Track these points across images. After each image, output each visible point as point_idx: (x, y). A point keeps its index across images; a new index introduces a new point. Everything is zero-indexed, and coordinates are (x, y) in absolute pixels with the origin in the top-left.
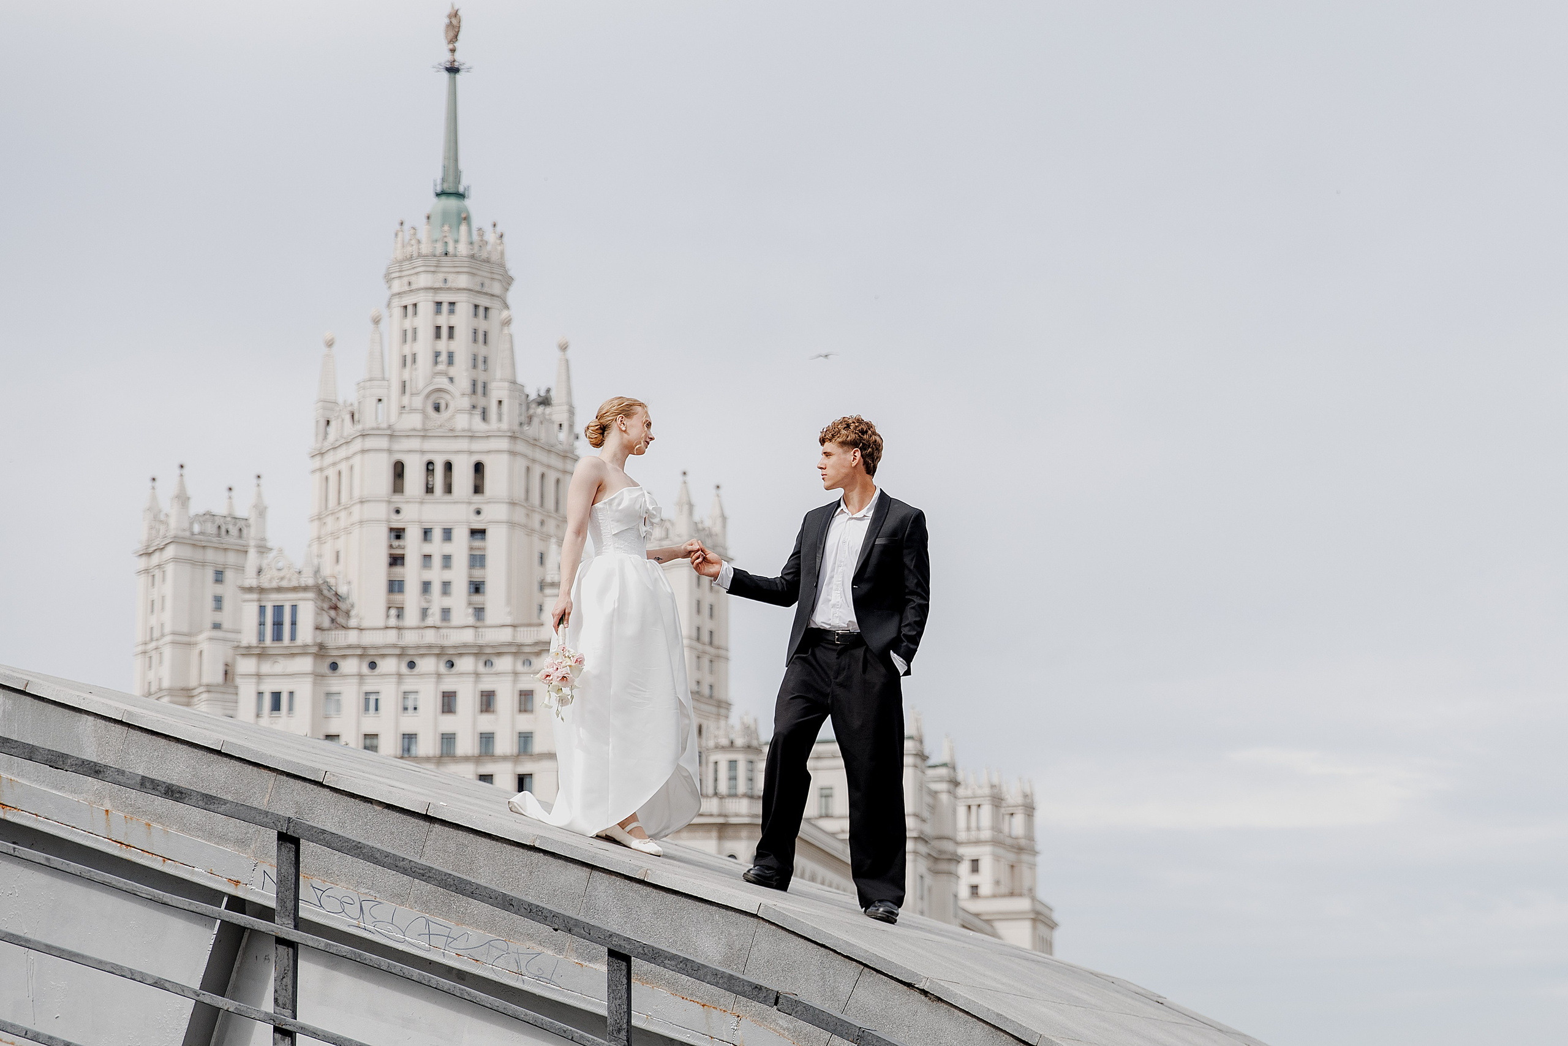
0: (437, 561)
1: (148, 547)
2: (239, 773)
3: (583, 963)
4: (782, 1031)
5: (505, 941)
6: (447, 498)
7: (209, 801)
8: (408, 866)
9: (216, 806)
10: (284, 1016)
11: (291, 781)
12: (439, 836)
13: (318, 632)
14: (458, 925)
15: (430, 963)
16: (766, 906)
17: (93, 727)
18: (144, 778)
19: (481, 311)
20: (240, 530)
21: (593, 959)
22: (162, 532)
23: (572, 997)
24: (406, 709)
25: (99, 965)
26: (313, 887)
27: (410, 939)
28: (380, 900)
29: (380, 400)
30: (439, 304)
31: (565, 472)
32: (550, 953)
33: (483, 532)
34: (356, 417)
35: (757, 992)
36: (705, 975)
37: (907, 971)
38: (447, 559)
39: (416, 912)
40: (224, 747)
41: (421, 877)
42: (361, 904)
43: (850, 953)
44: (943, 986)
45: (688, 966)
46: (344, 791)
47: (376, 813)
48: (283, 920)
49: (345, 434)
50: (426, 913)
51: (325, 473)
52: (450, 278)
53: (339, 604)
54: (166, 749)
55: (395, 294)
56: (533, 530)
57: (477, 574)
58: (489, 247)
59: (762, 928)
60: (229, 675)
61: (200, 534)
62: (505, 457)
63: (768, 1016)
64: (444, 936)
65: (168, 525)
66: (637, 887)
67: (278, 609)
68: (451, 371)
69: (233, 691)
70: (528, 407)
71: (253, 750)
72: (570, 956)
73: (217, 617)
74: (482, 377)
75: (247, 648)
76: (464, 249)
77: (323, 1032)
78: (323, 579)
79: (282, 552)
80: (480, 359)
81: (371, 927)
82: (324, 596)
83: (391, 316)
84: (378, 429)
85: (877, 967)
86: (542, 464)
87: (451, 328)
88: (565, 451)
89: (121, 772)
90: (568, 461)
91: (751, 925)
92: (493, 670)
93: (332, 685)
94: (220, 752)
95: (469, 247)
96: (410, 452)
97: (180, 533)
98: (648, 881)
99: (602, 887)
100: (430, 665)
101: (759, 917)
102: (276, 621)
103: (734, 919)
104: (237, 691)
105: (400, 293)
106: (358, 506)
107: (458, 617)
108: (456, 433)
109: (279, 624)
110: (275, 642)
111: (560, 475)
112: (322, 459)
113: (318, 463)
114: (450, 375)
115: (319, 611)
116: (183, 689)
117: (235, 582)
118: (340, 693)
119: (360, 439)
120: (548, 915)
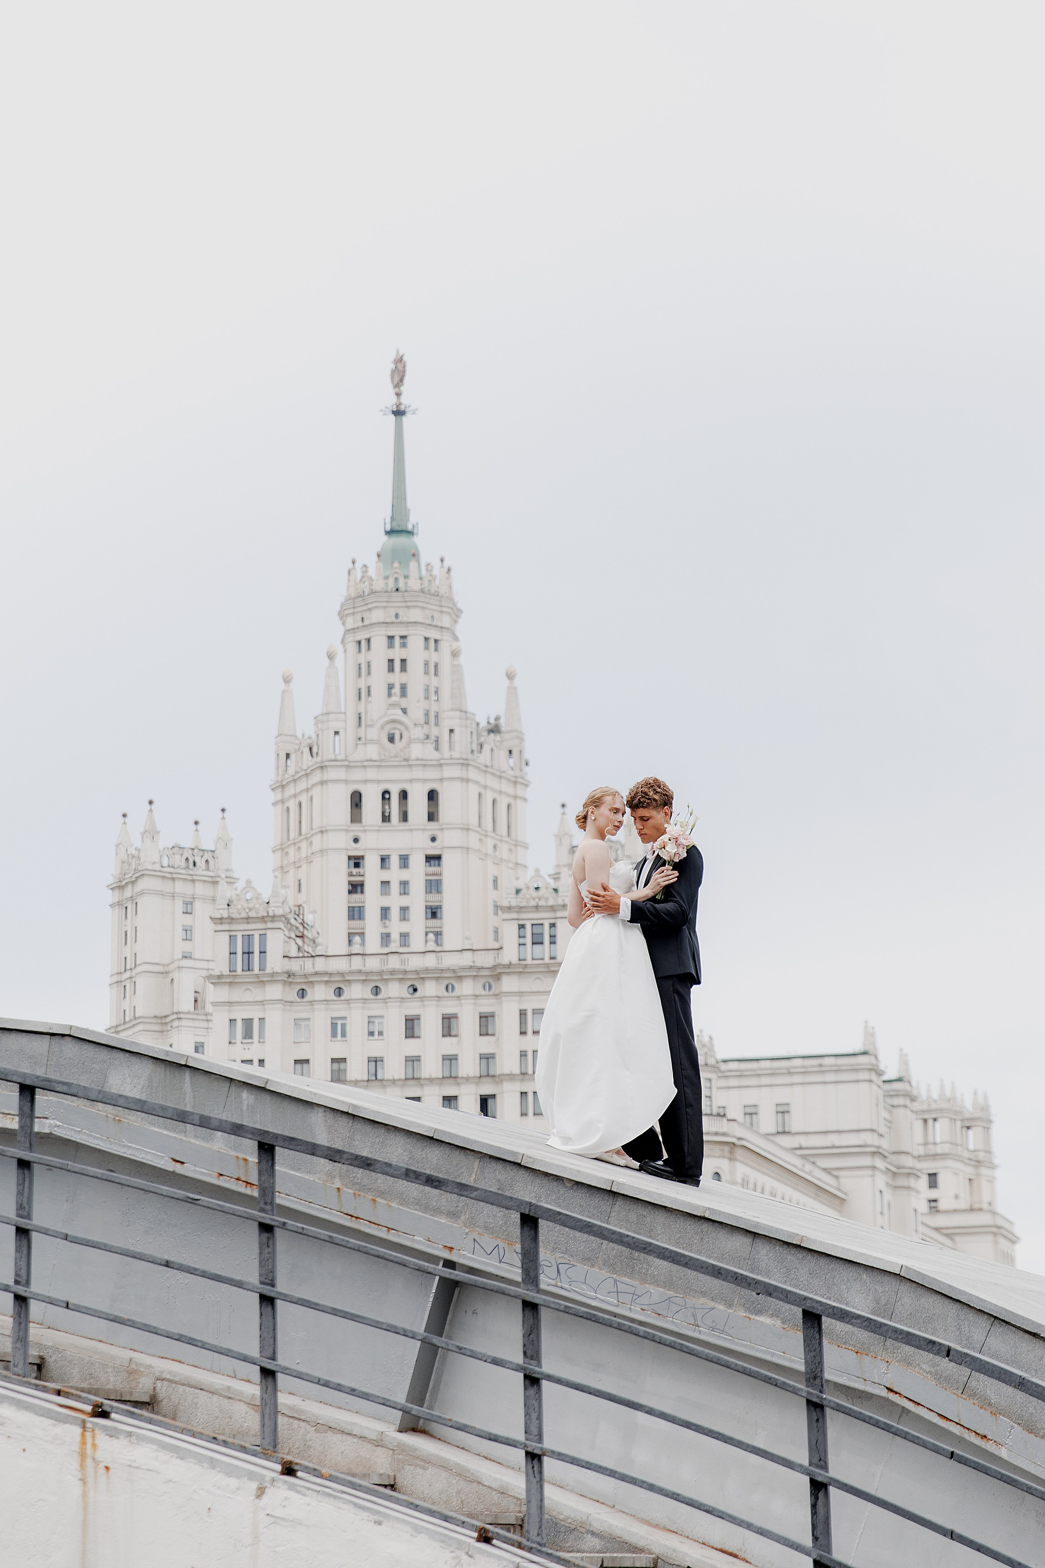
0: (395, 887)
2: (449, 1155)
3: (749, 1316)
5: (683, 1298)
6: (404, 826)
8: (631, 1242)
10: (532, 1365)
11: (493, 1164)
12: (622, 1208)
13: (286, 960)
14: (641, 1284)
16: (907, 1267)
17: (324, 1119)
20: (206, 861)
21: (759, 1312)
23: (742, 1345)
24: (371, 1034)
26: (517, 1253)
27: (601, 1297)
28: (575, 1264)
29: (336, 733)
30: (391, 638)
31: (515, 797)
32: (721, 1307)
33: (438, 858)
34: (314, 749)
35: (929, 1345)
37: (1033, 1323)
38: (404, 884)
39: (605, 1273)
40: (435, 1134)
42: (558, 1267)
43: (982, 1307)
46: (539, 1170)
47: (567, 1189)
48: (529, 1286)
49: (304, 767)
50: (613, 1274)
51: (286, 805)
52: (401, 612)
53: (306, 933)
54: (386, 1136)
55: (349, 630)
56: (486, 855)
57: (434, 900)
58: (437, 582)
59: (905, 1285)
60: (199, 1002)
61: (169, 866)
62: (458, 784)
63: (913, 1361)
64: (630, 1293)
65: (139, 859)
66: (793, 1251)
67: (248, 938)
68: (404, 703)
69: (204, 1018)
70: (479, 735)
71: (460, 1136)
72: (739, 1310)
73: (187, 947)
74: (434, 707)
75: (219, 977)
76: (414, 584)
77: (566, 1379)
78: (290, 908)
79: (249, 882)
80: (432, 690)
81: (567, 1286)
82: (291, 925)
83: (345, 651)
84: (336, 760)
85: (1007, 1319)
86: (493, 790)
87: (403, 661)
88: (516, 777)
89: (389, 1165)
90: (518, 786)
91: (894, 1283)
92: (454, 994)
93: (301, 1011)
94: (432, 1138)
95: (419, 582)
96: (365, 782)
97: (151, 867)
98: (804, 1246)
99: (764, 1251)
100: (393, 990)
101: (902, 1276)
102: (247, 951)
103: (880, 1277)
104: (209, 1018)
105: (353, 629)
106: (319, 835)
107: (417, 942)
108: (411, 763)
109: (248, 953)
110: (245, 971)
111: (512, 801)
112: (283, 791)
113: (279, 796)
114: (403, 706)
115: (287, 939)
116: (155, 1017)
117: (203, 912)
118: (308, 1019)
119: (319, 771)
120: (751, 1282)
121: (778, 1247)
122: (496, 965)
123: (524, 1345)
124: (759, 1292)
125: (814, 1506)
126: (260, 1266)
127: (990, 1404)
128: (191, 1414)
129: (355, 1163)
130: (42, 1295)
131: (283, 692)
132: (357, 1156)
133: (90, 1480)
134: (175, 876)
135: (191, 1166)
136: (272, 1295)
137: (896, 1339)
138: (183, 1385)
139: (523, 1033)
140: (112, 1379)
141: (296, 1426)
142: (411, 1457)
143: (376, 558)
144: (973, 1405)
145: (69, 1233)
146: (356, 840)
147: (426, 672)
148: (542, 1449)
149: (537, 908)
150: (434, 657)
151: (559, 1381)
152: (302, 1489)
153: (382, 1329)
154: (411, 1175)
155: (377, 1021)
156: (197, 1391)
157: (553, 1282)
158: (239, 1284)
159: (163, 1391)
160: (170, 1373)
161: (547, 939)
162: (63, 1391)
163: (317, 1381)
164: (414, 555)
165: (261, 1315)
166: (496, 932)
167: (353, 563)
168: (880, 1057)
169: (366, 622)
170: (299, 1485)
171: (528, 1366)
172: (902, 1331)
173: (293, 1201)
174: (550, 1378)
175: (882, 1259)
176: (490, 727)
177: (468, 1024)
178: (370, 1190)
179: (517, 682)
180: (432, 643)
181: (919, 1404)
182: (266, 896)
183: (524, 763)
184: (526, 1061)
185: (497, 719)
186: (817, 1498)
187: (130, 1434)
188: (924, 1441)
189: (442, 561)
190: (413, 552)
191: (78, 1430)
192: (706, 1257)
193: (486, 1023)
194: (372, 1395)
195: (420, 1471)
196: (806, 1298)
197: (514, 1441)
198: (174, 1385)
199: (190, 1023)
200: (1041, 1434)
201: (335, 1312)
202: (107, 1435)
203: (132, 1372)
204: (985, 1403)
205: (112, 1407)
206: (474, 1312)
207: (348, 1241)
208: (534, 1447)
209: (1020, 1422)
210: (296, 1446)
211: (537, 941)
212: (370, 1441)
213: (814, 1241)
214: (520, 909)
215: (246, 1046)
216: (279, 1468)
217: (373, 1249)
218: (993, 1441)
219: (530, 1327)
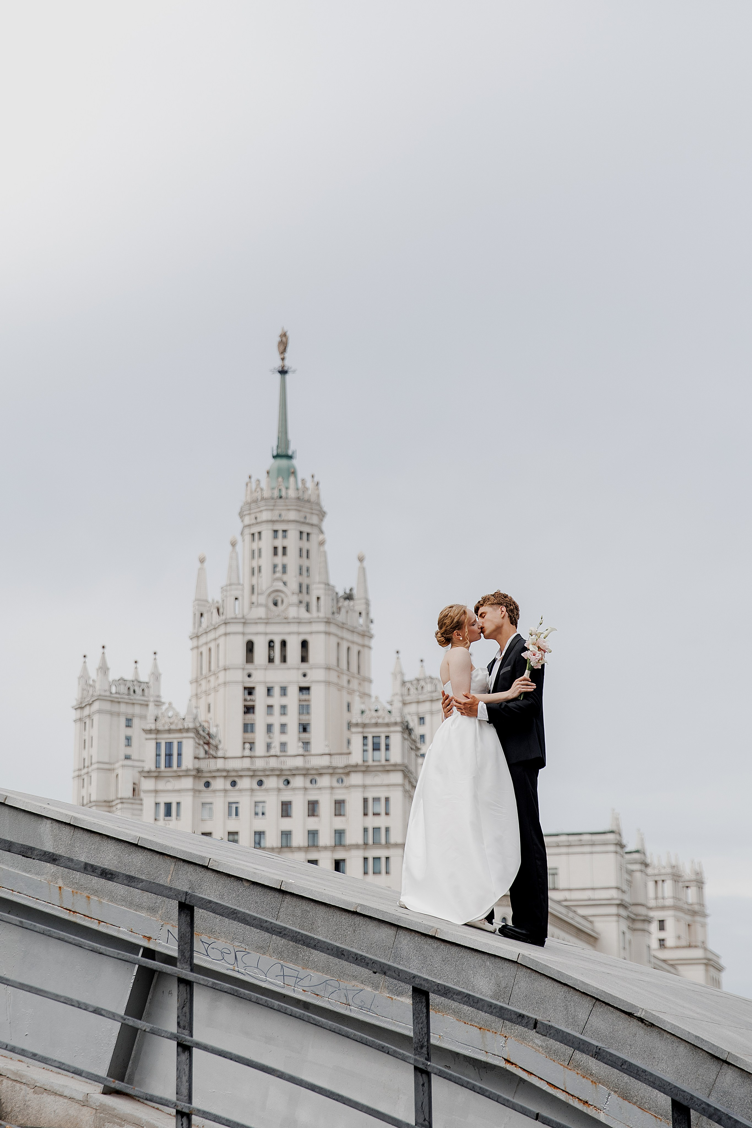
0: (277, 710)
1: (81, 703)
2: (150, 860)
3: (393, 997)
4: (538, 1048)
5: (337, 981)
6: (283, 665)
7: (130, 880)
8: (269, 927)
9: (136, 883)
10: (185, 1035)
11: (186, 866)
12: (289, 904)
13: (197, 760)
14: (303, 969)
15: (284, 997)
16: (523, 955)
17: (50, 828)
18: (86, 864)
19: (305, 536)
20: (143, 690)
21: (400, 994)
22: (91, 693)
24: (256, 814)
25: (56, 998)
26: (202, 942)
27: (270, 979)
28: (250, 952)
29: (236, 599)
30: (276, 531)
31: (364, 646)
32: (369, 989)
33: (308, 689)
34: (221, 611)
35: (520, 1019)
36: (483, 1006)
37: (628, 1004)
38: (284, 707)
39: (274, 960)
40: (138, 841)
41: (279, 934)
42: (235, 954)
43: (586, 990)
44: (655, 1015)
45: (470, 999)
46: (222, 872)
47: (245, 888)
48: (183, 965)
49: (214, 623)
50: (281, 960)
51: (200, 650)
52: (283, 514)
53: (211, 741)
54: (100, 843)
55: (246, 526)
56: (343, 687)
57: (305, 719)
58: (309, 492)
59: (521, 971)
60: (136, 791)
61: (116, 693)
62: (322, 636)
63: (527, 1036)
64: (294, 977)
65: (95, 688)
66: (430, 941)
67: (170, 745)
68: (285, 578)
69: (139, 802)
70: (338, 601)
71: (159, 844)
72: (384, 992)
73: (128, 751)
74: (306, 581)
75: (149, 772)
76: (292, 494)
77: (211, 1046)
78: (200, 723)
79: (171, 705)
80: (305, 569)
81: (243, 971)
82: (201, 735)
83: (244, 541)
84: (236, 618)
85: (606, 1001)
86: (348, 641)
87: (284, 548)
88: (365, 631)
89: (71, 860)
90: (366, 638)
91: (513, 969)
92: (317, 786)
93: (207, 797)
94: (137, 845)
95: (296, 492)
96: (257, 634)
97: (103, 694)
98: (438, 937)
99: (405, 941)
100: (273, 782)
101: (519, 963)
102: (168, 753)
103: (501, 964)
104: (143, 802)
105: (249, 525)
106: (223, 672)
107: (292, 749)
108: (289, 621)
109: (170, 755)
110: (167, 768)
111: (360, 648)
112: (199, 640)
113: (195, 643)
114: (284, 580)
115: (198, 745)
116: (104, 801)
117: (139, 726)
118: (211, 803)
119: (223, 626)
120: (369, 962)
121: (417, 939)
122: (347, 766)
123: (178, 1017)
124: (375, 971)
127: (592, 1076)
129: (45, 859)
131: (200, 569)
132: (45, 852)
134: (121, 700)
139: (366, 814)
141: (18, 1088)
142: (111, 1116)
144: (576, 1075)
147: (301, 556)
148: (191, 1108)
149: (376, 725)
150: (306, 545)
151: (208, 1049)
153: (60, 1002)
154: (89, 868)
155: (261, 805)
161: (383, 747)
164: (293, 473)
166: (348, 741)
167: (250, 478)
168: (624, 835)
169: (258, 520)
171: (182, 1035)
173: (23, 898)
174: (201, 1046)
176: (346, 596)
177: (327, 807)
178: (86, 889)
179: (365, 563)
181: (531, 1074)
182: (183, 714)
183: (370, 622)
184: (368, 835)
185: (351, 590)
188: (514, 1103)
189: (313, 477)
190: (292, 470)
193: (339, 806)
194: (50, 1059)
196: (415, 978)
197: (167, 1100)
199: (130, 806)
200: (634, 1100)
204: (588, 1074)
206: (170, 993)
207: (35, 926)
208: (184, 1106)
209: (616, 1090)
210: (17, 1105)
211: (376, 748)
212: (77, 1101)
214: (365, 725)
217: (55, 932)
218: (593, 1107)
219: (183, 1001)
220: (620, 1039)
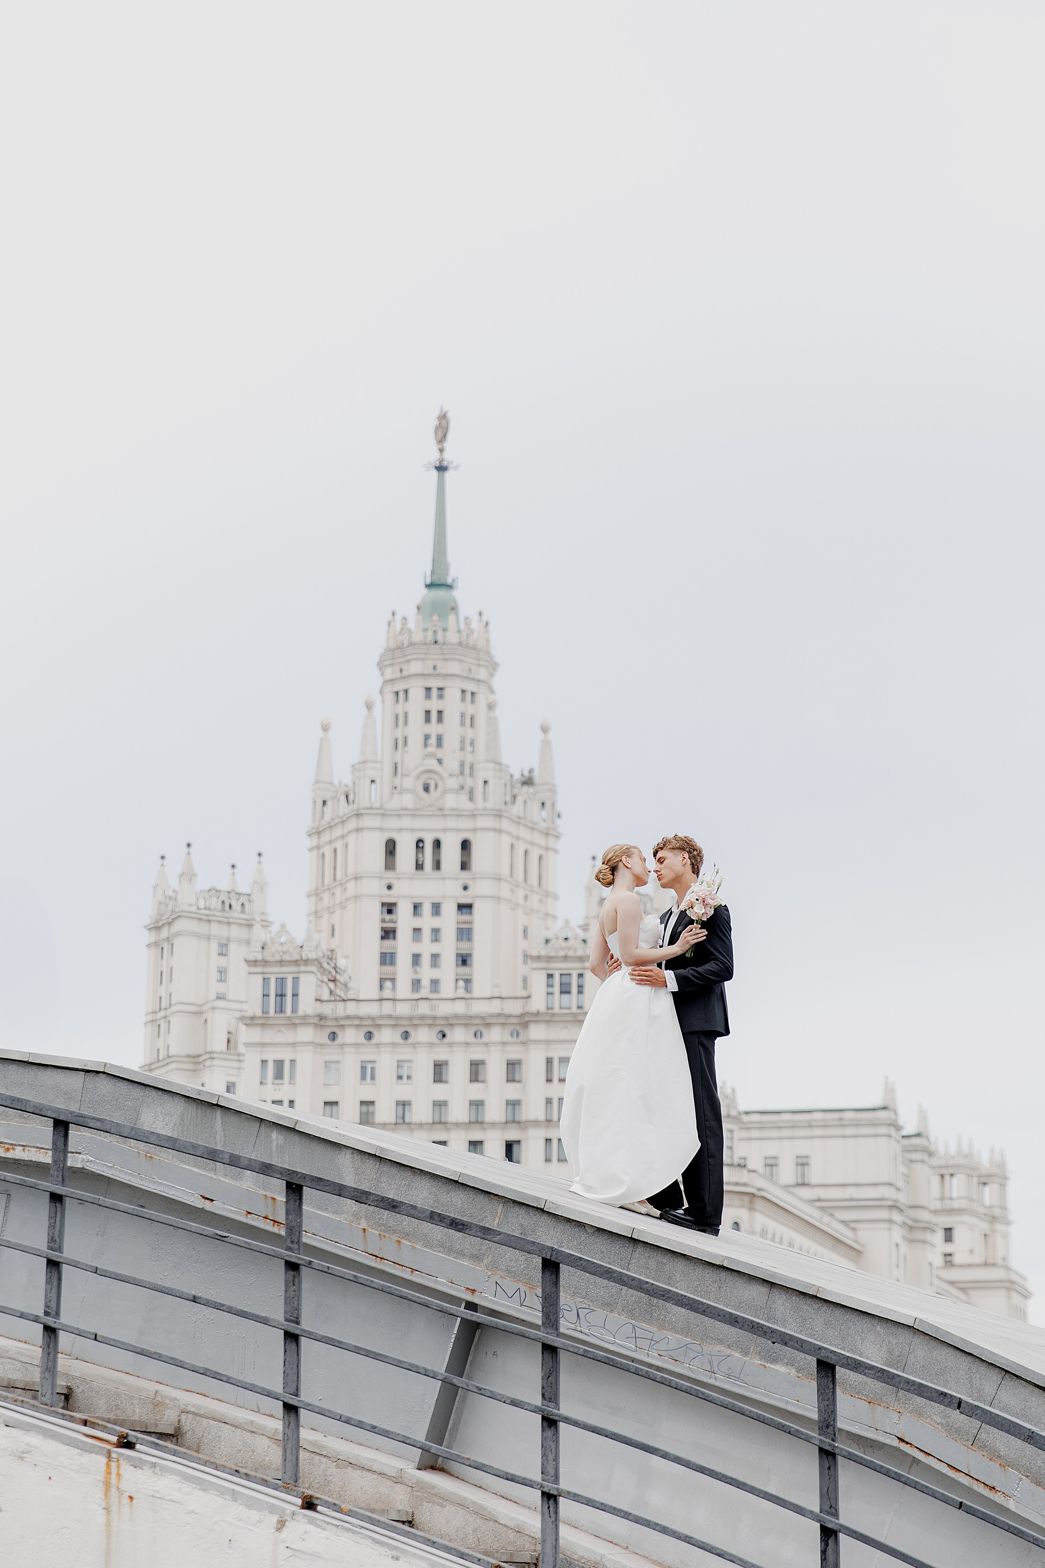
0: (426, 934)
1: (157, 921)
2: (473, 1200)
3: (765, 1364)
4: (936, 1426)
5: (700, 1344)
6: (437, 874)
8: (650, 1288)
9: (492, 1236)
10: (550, 1408)
11: (517, 1208)
12: (642, 1255)
13: (318, 1003)
14: (659, 1330)
16: (921, 1319)
17: (351, 1160)
18: (432, 1212)
20: (242, 904)
21: (774, 1361)
22: (171, 907)
23: (757, 1393)
24: (400, 1077)
27: (619, 1342)
28: (595, 1309)
29: (372, 781)
30: (429, 690)
31: (547, 849)
32: (737, 1355)
33: (469, 907)
34: (351, 797)
38: (436, 932)
39: (623, 1319)
41: (662, 1298)
42: (578, 1311)
43: (994, 1361)
46: (562, 1216)
47: (589, 1235)
48: (548, 1329)
49: (340, 814)
50: (632, 1319)
51: (322, 850)
52: (439, 665)
53: (338, 977)
54: (411, 1178)
55: (387, 681)
56: (517, 905)
57: (464, 947)
58: (475, 635)
59: (917, 1337)
60: (232, 1043)
61: (205, 908)
62: (491, 834)
63: (924, 1412)
64: (648, 1339)
65: (176, 900)
66: (809, 1301)
67: (281, 981)
68: (440, 753)
69: (236, 1058)
70: (512, 787)
71: (485, 1181)
72: (755, 1358)
73: (221, 988)
74: (469, 759)
75: (252, 1018)
76: (452, 637)
77: (583, 1422)
78: (323, 952)
79: (283, 926)
80: (468, 742)
81: (586, 1331)
82: (324, 969)
83: (383, 701)
84: (371, 808)
85: (1018, 1374)
86: (526, 841)
87: (440, 712)
88: (548, 829)
89: (415, 1208)
90: (551, 838)
91: (908, 1335)
92: (484, 1040)
93: (332, 1053)
94: (457, 1182)
95: (457, 635)
96: (400, 830)
97: (187, 908)
98: (821, 1297)
99: (780, 1301)
100: (423, 1035)
101: (915, 1329)
102: (279, 992)
103: (894, 1329)
104: (241, 1058)
105: (392, 680)
106: (353, 882)
107: (447, 989)
108: (445, 813)
109: (281, 995)
110: (278, 1013)
111: (543, 852)
112: (319, 838)
113: (315, 842)
114: (439, 756)
115: (319, 983)
116: (189, 1056)
117: (238, 954)
118: (338, 1062)
119: (354, 819)
120: (767, 1330)
121: (795, 1298)
122: (524, 1014)
123: (543, 1388)
124: (774, 1341)
125: (824, 1552)
126: (285, 1303)
127: (999, 1457)
128: (214, 1447)
129: (381, 1205)
130: (70, 1327)
131: (322, 740)
132: (383, 1198)
133: (114, 1508)
134: (211, 918)
135: (219, 1203)
136: (297, 1332)
137: (908, 1391)
138: (208, 1418)
139: (549, 1080)
140: (137, 1411)
141: (317, 1461)
142: (429, 1494)
143: (415, 610)
144: (981, 1457)
145: (99, 1266)
146: (389, 887)
147: (462, 724)
148: (558, 1489)
149: (566, 958)
150: (470, 709)
151: (576, 1423)
152: (322, 1523)
154: (436, 1217)
155: (406, 1065)
156: (220, 1424)
157: (573, 1326)
158: (264, 1321)
159: (188, 1423)
160: (194, 1406)
161: (574, 989)
162: (90, 1421)
163: (338, 1418)
164: (453, 609)
165: (285, 1351)
166: (525, 980)
167: (393, 614)
168: (901, 1111)
169: (405, 673)
170: (318, 1520)
171: (546, 1408)
172: (914, 1383)
174: (567, 1420)
175: (896, 1312)
176: (524, 779)
177: (495, 1070)
178: (395, 1231)
179: (551, 735)
180: (468, 695)
181: (929, 1454)
182: (300, 939)
183: (556, 815)
184: (551, 1108)
185: (531, 771)
186: (827, 1544)
187: (154, 1465)
188: (933, 1490)
189: (480, 614)
190: (452, 605)
191: (104, 1460)
192: (724, 1305)
193: (513, 1069)
194: (392, 1432)
195: (438, 1508)
196: (820, 1348)
197: (531, 1481)
198: (198, 1418)
199: (222, 1063)
201: (358, 1350)
202: (132, 1465)
203: (158, 1404)
204: (995, 1455)
205: (137, 1438)
206: (495, 1354)
207: (372, 1281)
208: (550, 1487)
209: (1027, 1474)
210: (317, 1481)
211: (565, 990)
212: (390, 1478)
213: (830, 1292)
214: (549, 959)
215: (277, 1087)
216: (299, 1502)
217: (396, 1289)
218: (1001, 1493)
219: (549, 1370)
220: (1033, 1417)
